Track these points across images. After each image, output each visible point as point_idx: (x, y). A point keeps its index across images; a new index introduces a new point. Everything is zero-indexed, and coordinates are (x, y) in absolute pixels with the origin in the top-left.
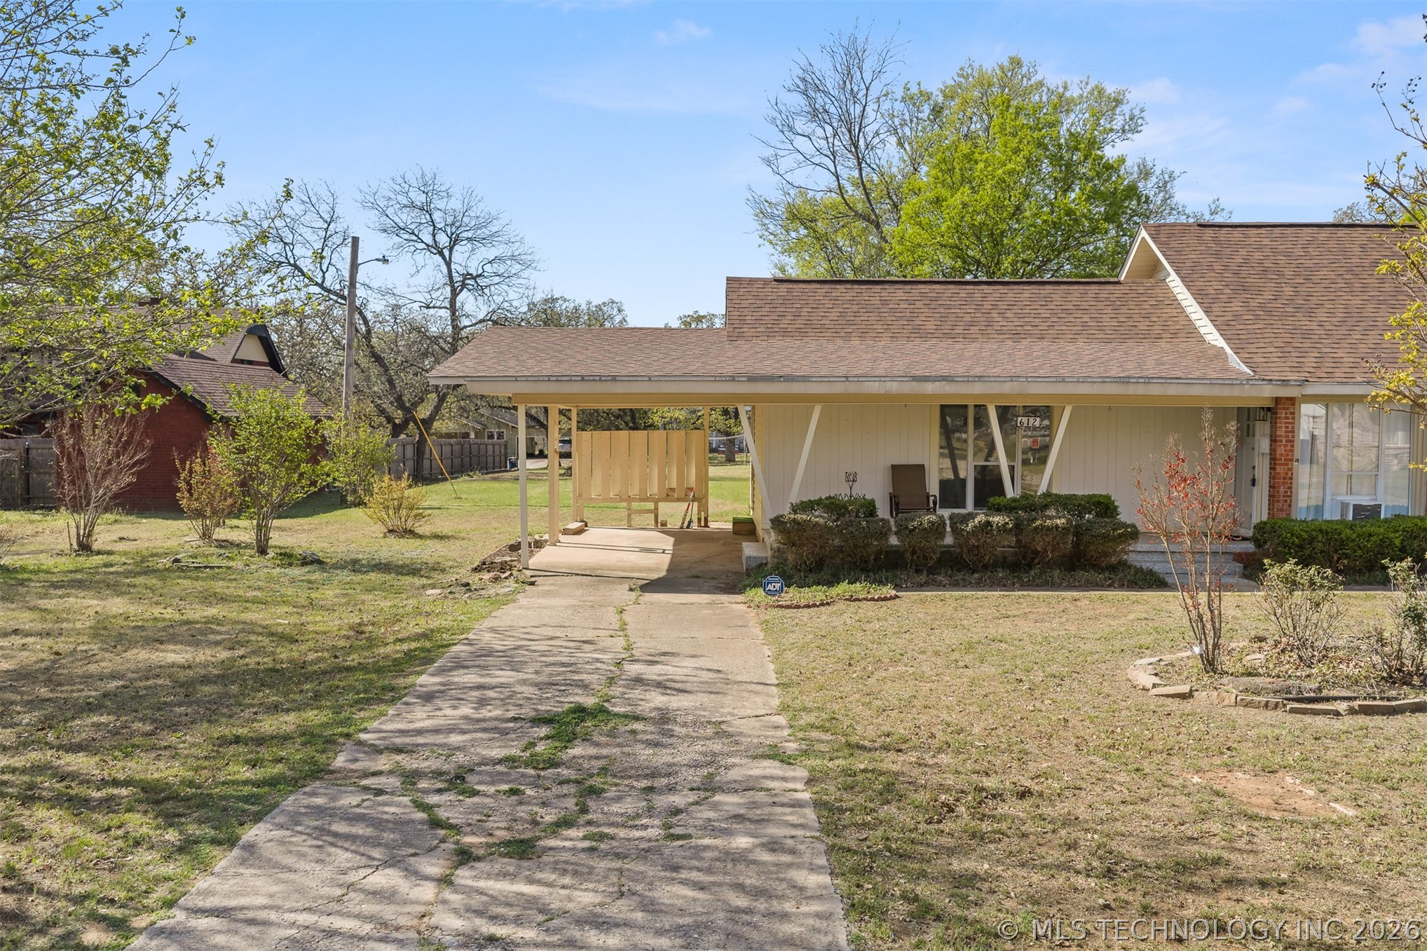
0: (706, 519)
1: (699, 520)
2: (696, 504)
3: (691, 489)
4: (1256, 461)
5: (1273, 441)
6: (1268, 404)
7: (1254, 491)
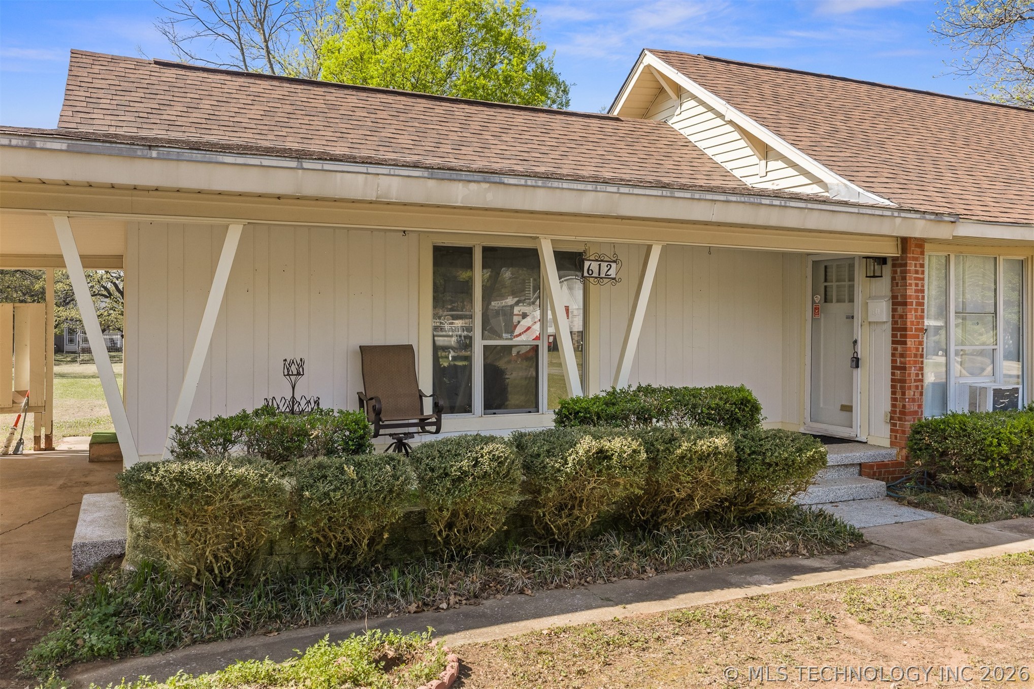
0: (49, 438)
1: (37, 439)
2: (31, 416)
3: (23, 393)
4: (859, 334)
5: (899, 303)
6: (890, 250)
7: (858, 373)
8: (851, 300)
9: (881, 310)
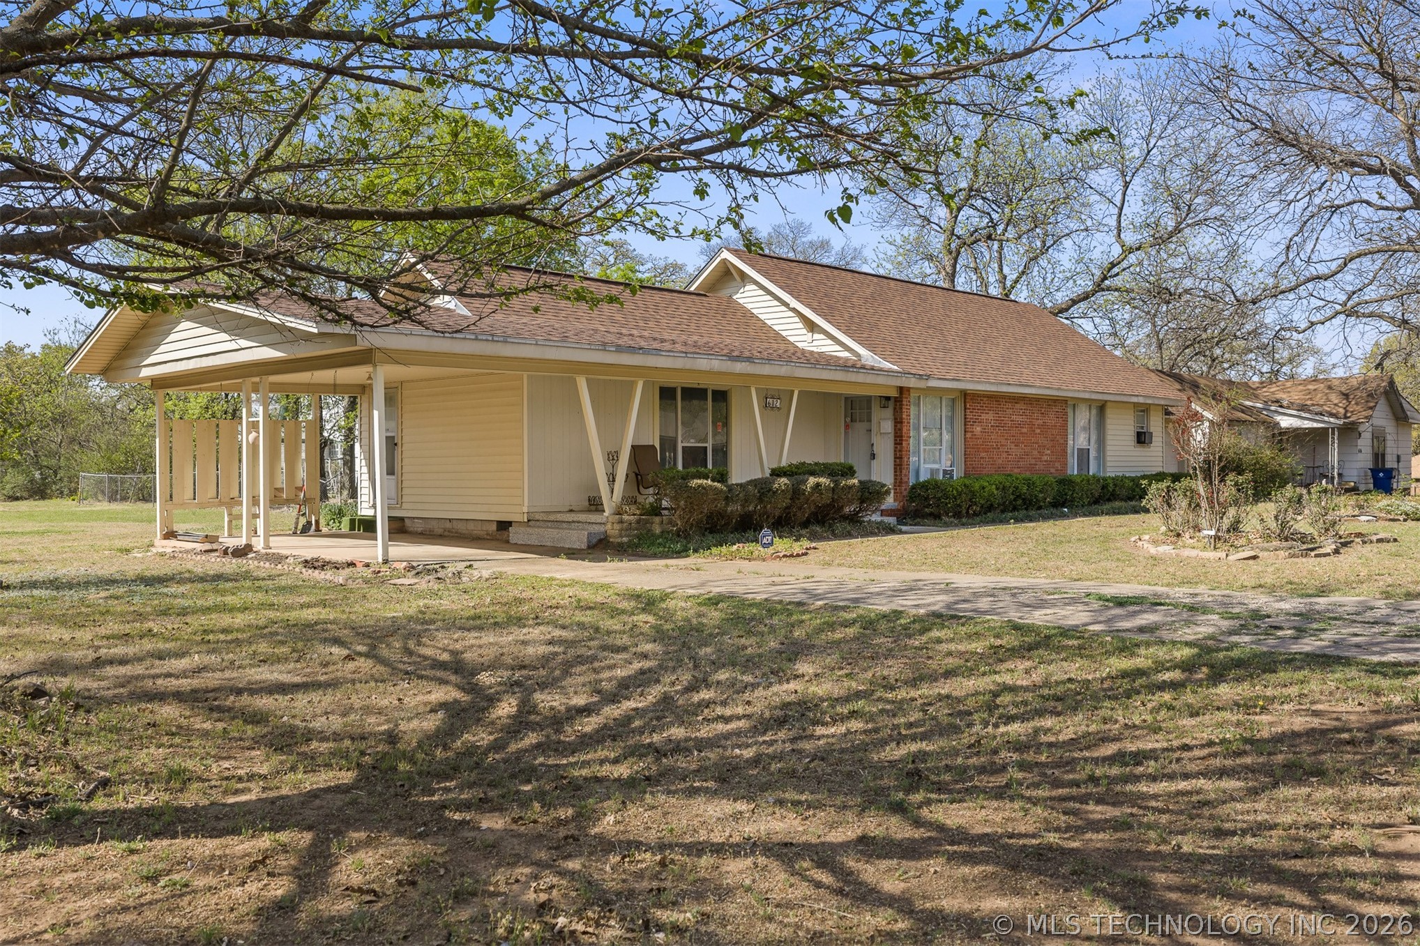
0: (317, 523)
4: (875, 440)
5: (898, 422)
6: (894, 394)
7: (874, 463)
8: (869, 420)
9: (888, 427)
